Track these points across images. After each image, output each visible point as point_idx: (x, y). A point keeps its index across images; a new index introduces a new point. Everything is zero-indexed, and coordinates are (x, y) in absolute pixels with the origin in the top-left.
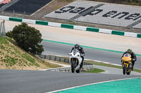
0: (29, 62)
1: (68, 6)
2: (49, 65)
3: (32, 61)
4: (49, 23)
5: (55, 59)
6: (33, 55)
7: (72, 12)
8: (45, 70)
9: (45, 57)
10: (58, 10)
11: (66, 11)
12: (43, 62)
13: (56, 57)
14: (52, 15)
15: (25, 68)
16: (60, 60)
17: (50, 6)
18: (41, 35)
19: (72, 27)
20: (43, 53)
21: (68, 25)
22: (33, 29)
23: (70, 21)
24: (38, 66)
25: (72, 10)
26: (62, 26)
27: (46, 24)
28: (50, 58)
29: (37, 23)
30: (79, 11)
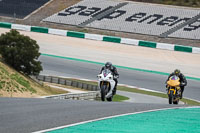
0: (20, 86)
1: (77, 5)
2: (50, 90)
3: (26, 85)
4: (50, 30)
5: (59, 81)
6: (27, 76)
7: (83, 14)
8: (43, 97)
9: (44, 79)
10: (63, 12)
11: (74, 13)
12: (42, 86)
13: (59, 79)
14: (54, 18)
15: (15, 95)
16: (65, 83)
17: (52, 6)
18: (38, 47)
19: (82, 36)
20: (42, 73)
21: (77, 32)
22: (27, 38)
23: (79, 27)
24: (35, 91)
25: (82, 11)
26: (69, 34)
27: (46, 31)
28: (51, 80)
29: (32, 29)
30: (92, 13)
